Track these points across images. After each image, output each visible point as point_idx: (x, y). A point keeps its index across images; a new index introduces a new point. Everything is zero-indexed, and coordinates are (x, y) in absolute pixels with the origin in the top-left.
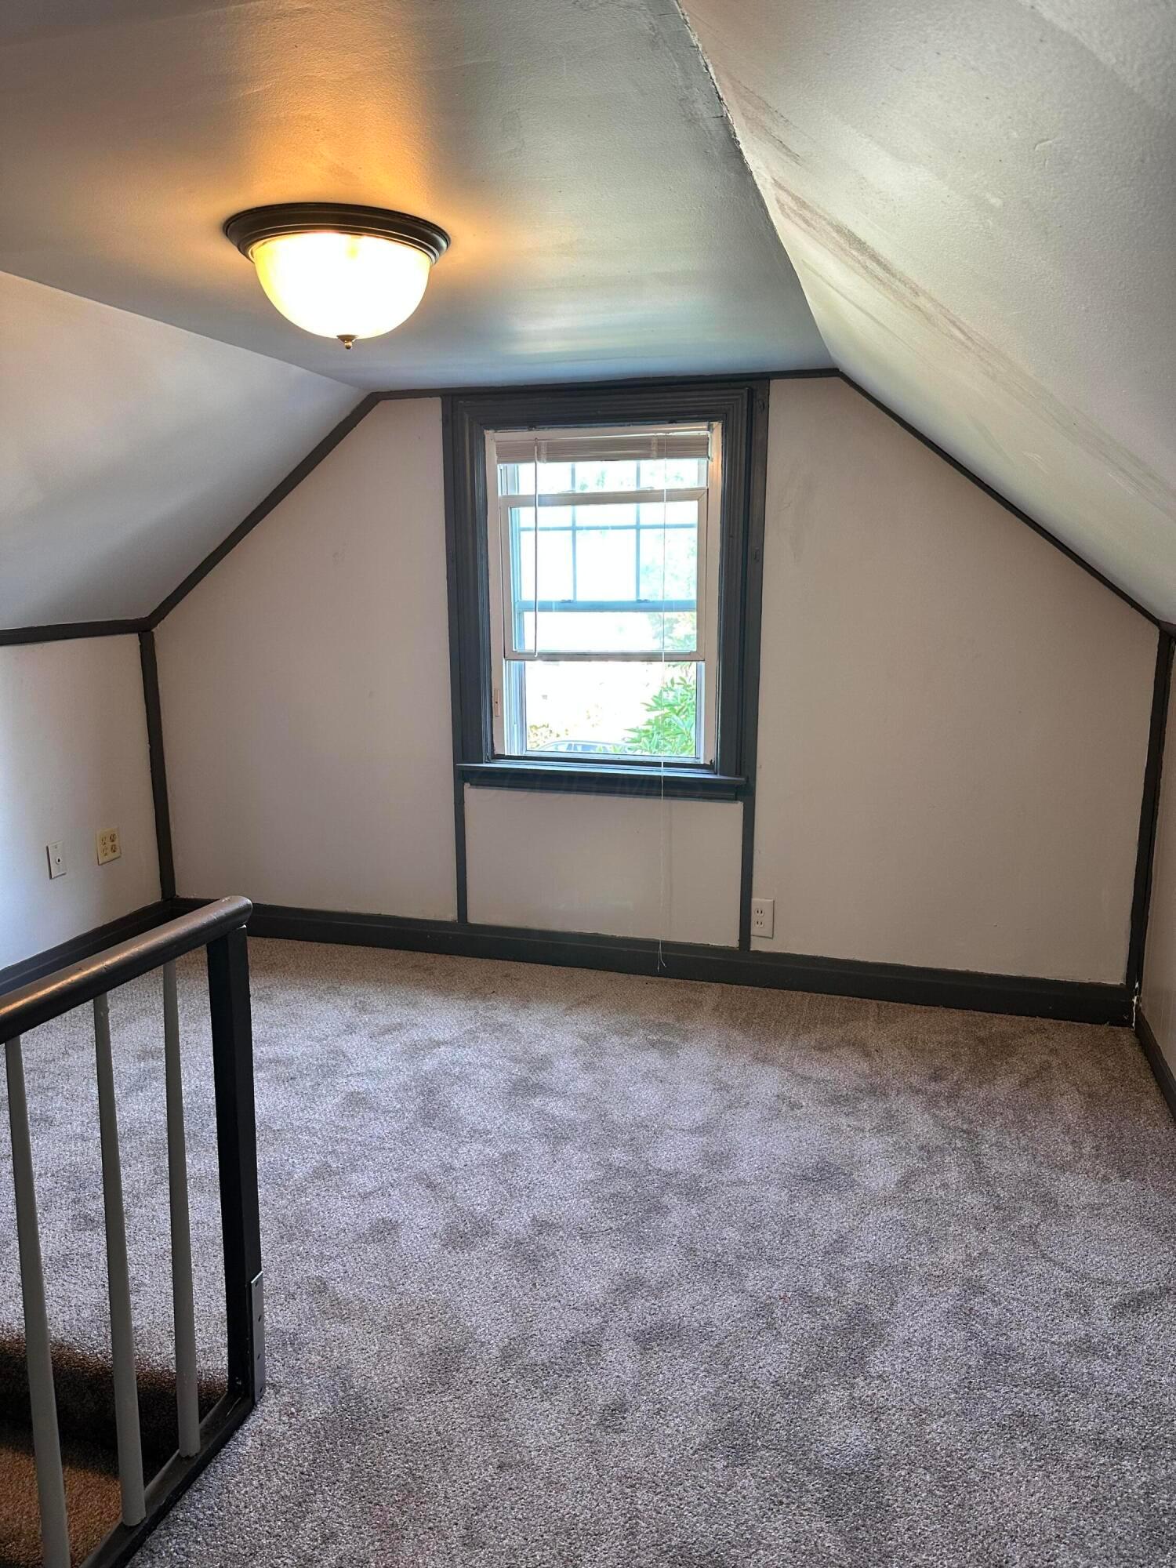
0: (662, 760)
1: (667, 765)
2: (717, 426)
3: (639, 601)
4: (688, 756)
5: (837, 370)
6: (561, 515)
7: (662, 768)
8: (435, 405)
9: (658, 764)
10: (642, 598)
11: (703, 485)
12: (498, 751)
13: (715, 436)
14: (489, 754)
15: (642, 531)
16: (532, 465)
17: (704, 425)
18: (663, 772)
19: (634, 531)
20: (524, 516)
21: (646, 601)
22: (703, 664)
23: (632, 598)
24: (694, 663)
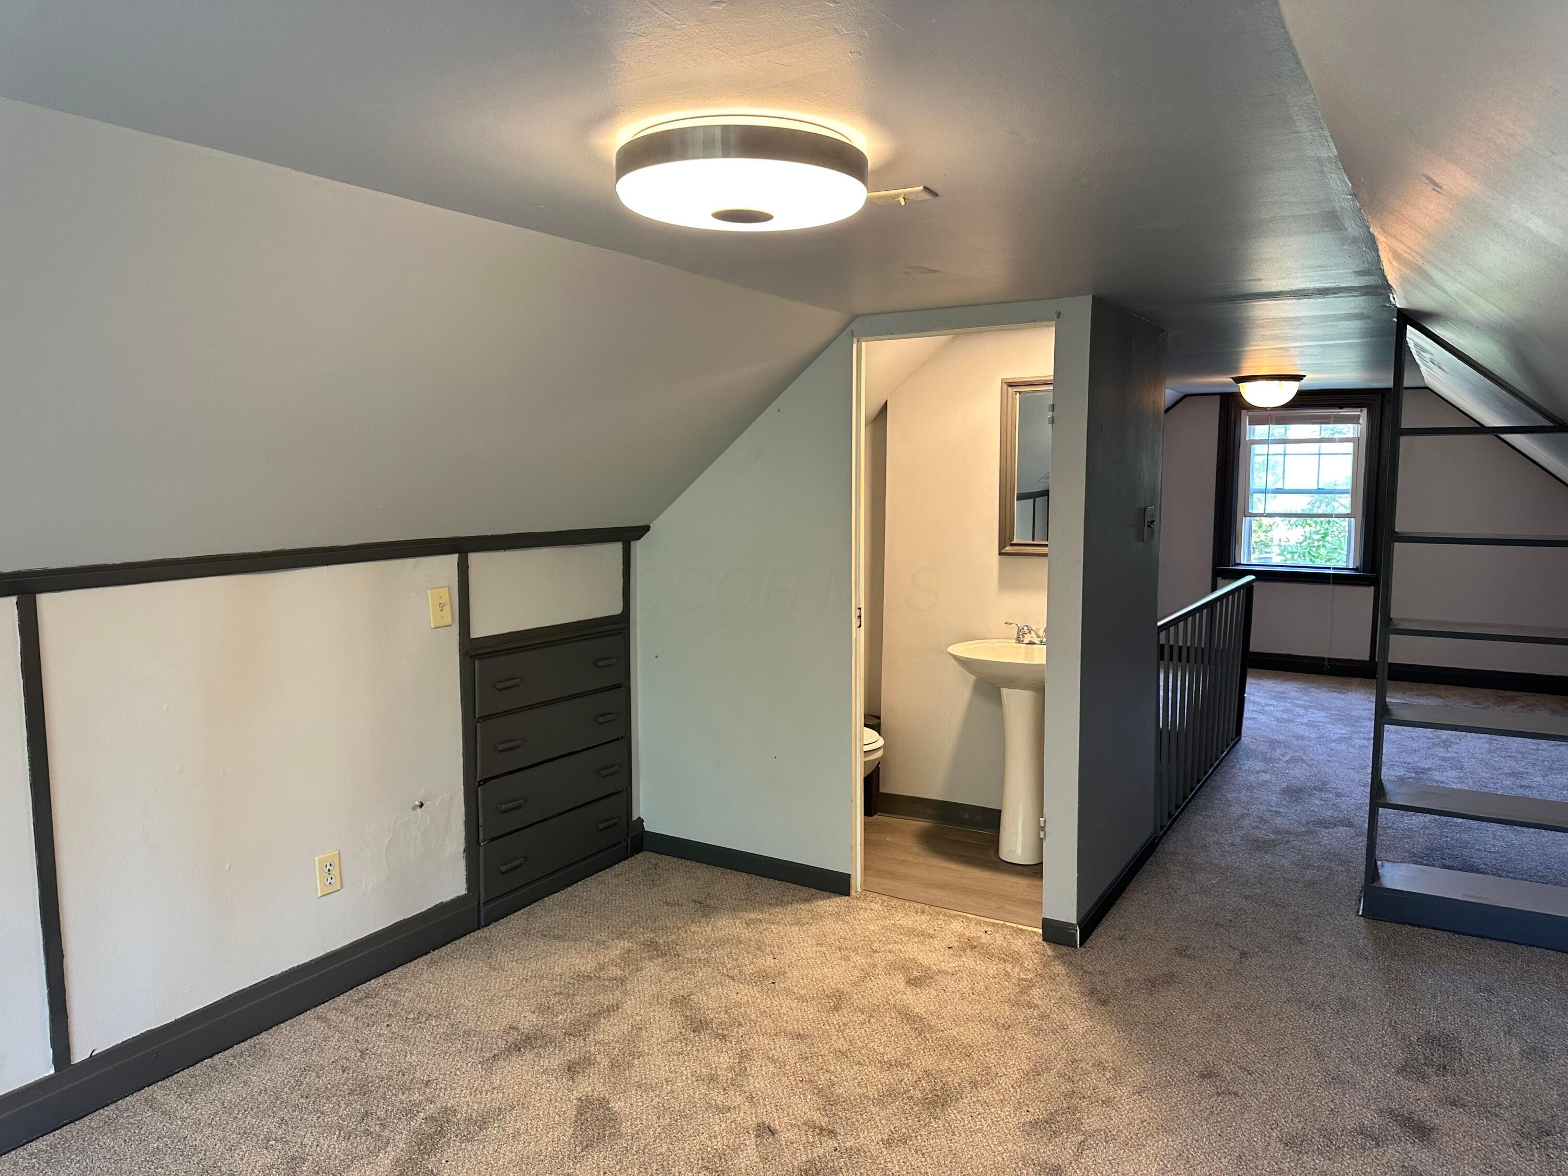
0: (1331, 567)
1: (1334, 568)
2: (1365, 410)
3: (1319, 489)
4: (1344, 565)
5: (1427, 388)
6: (1279, 448)
7: (1331, 570)
8: (1218, 397)
9: (1329, 568)
10: (1320, 487)
11: (1355, 436)
12: (1237, 562)
13: (1363, 414)
14: (1233, 563)
15: (1321, 456)
16: (1267, 426)
17: (1359, 410)
18: (1331, 571)
19: (1318, 456)
20: (1257, 449)
21: (1323, 489)
22: (1353, 519)
23: (1316, 487)
24: (1347, 519)
